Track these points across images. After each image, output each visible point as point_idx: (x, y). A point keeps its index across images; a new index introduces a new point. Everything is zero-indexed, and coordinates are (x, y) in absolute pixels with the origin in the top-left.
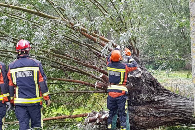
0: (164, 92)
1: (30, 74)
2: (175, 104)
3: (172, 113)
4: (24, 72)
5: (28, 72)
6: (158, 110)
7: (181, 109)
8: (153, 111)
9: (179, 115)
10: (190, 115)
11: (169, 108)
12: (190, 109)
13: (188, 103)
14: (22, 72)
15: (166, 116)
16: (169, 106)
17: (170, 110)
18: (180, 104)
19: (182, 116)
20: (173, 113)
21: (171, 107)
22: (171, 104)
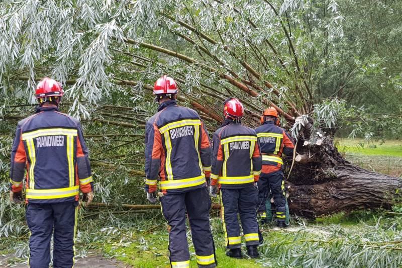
0: (345, 165)
2: (361, 181)
3: (357, 194)
4: (49, 137)
6: (339, 190)
7: (368, 187)
8: (333, 191)
9: (366, 196)
10: (380, 196)
11: (353, 186)
12: (380, 188)
13: (377, 179)
14: (45, 137)
15: (349, 198)
16: (354, 184)
17: (354, 189)
18: (367, 181)
19: (370, 197)
20: (359, 194)
21: (355, 185)
22: (355, 181)
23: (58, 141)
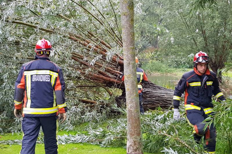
0: (150, 86)
1: (48, 78)
2: (159, 94)
3: (156, 101)
4: (41, 76)
5: (47, 76)
6: (145, 99)
7: (163, 98)
9: (161, 103)
10: (170, 102)
11: (154, 97)
12: (170, 98)
13: (170, 93)
15: (151, 104)
16: (154, 96)
17: (154, 99)
18: (163, 94)
19: (164, 103)
20: (157, 101)
21: (155, 97)
22: (156, 94)
23: (46, 78)
